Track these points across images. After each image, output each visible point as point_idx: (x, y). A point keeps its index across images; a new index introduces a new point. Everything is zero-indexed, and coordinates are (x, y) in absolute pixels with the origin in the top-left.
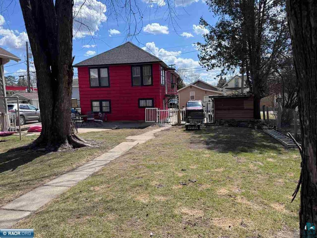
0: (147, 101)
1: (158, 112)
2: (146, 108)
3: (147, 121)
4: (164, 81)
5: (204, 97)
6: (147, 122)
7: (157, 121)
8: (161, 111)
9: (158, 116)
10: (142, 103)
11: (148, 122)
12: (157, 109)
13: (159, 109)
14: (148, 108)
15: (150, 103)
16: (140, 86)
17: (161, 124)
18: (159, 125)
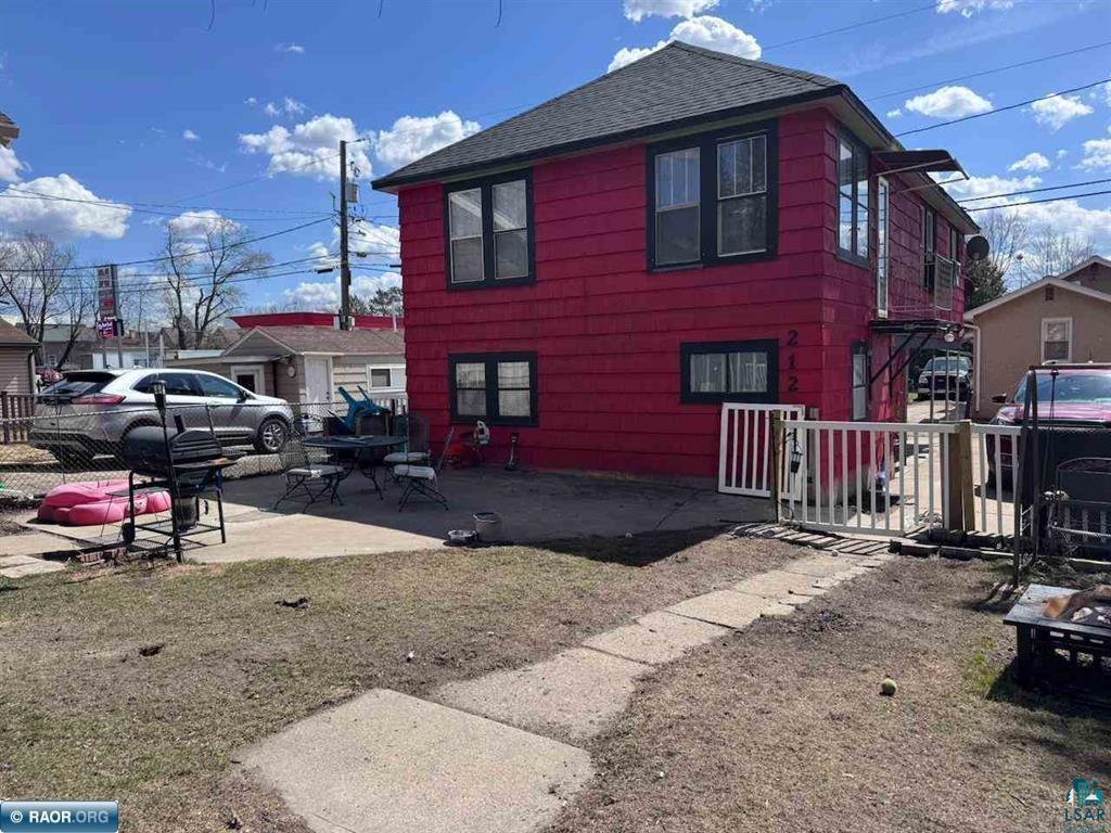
4: (861, 236)
8: (831, 426)
9: (793, 466)
11: (733, 489)
12: (799, 409)
13: (815, 412)
14: (737, 406)
15: (753, 370)
16: (696, 266)
17: (812, 516)
18: (801, 530)
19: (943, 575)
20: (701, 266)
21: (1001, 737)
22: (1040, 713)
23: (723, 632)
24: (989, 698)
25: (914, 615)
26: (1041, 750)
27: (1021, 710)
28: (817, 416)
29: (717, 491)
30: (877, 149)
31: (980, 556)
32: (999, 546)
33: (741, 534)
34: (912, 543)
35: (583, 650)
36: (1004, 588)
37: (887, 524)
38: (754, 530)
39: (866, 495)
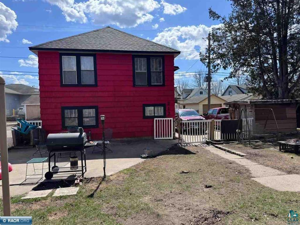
0: (156, 108)
2: (155, 119)
3: (156, 137)
6: (157, 139)
10: (149, 111)
12: (172, 119)
20: (147, 86)
29: (154, 139)
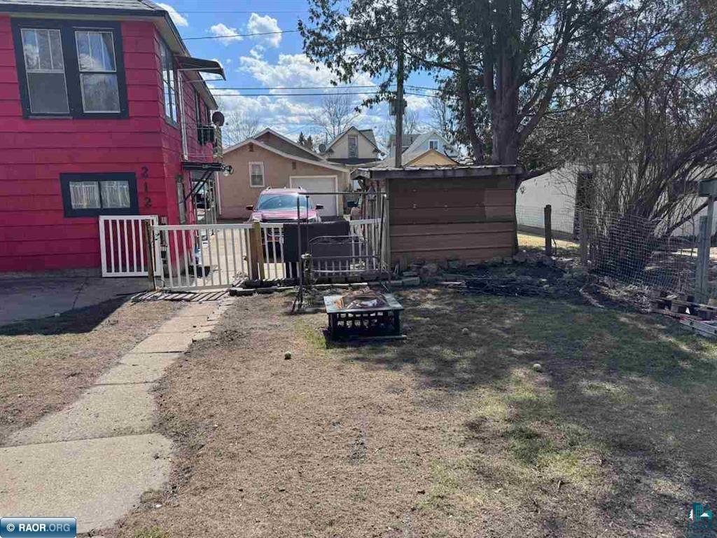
0: (106, 185)
1: (161, 233)
2: (102, 218)
3: (109, 270)
4: (174, 107)
5: (291, 177)
6: (110, 275)
7: (159, 271)
8: (175, 228)
9: (163, 254)
10: (84, 195)
11: (113, 274)
12: (155, 218)
13: (164, 220)
14: (110, 218)
15: (118, 192)
16: (68, 117)
17: (176, 283)
18: (171, 292)
19: (266, 302)
20: (71, 118)
21: (343, 361)
22: (348, 349)
23: (176, 355)
24: (327, 348)
25: (270, 323)
26: (358, 362)
27: (342, 350)
28: (166, 223)
29: (101, 277)
30: (176, 53)
31: (276, 290)
32: (279, 285)
33: (136, 301)
34: (241, 289)
35: (98, 387)
36: (297, 303)
37: (212, 283)
38: (144, 297)
39: (191, 269)
